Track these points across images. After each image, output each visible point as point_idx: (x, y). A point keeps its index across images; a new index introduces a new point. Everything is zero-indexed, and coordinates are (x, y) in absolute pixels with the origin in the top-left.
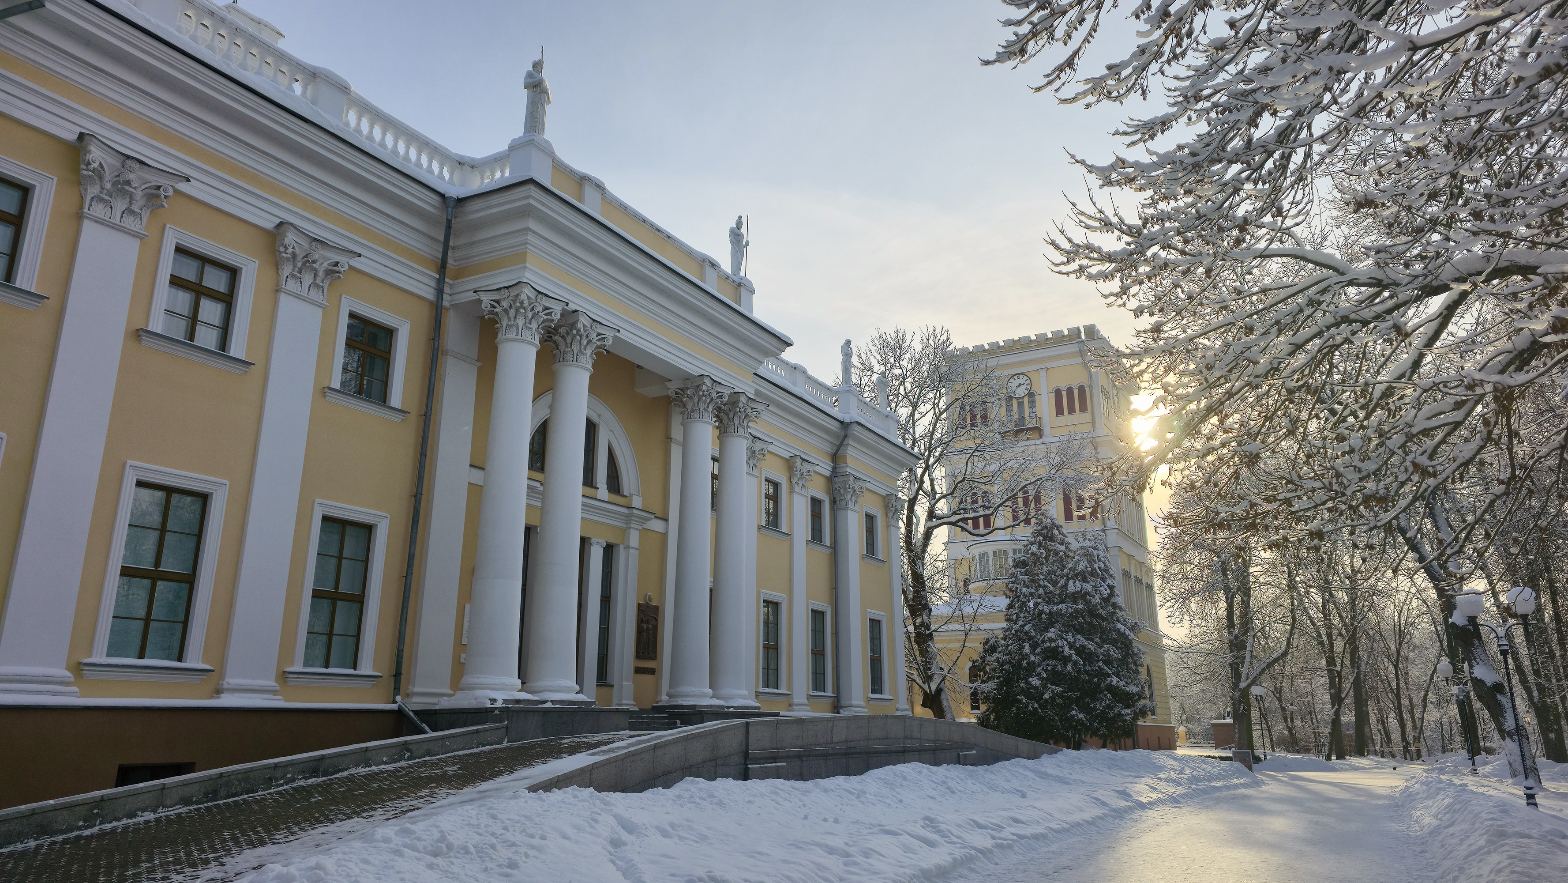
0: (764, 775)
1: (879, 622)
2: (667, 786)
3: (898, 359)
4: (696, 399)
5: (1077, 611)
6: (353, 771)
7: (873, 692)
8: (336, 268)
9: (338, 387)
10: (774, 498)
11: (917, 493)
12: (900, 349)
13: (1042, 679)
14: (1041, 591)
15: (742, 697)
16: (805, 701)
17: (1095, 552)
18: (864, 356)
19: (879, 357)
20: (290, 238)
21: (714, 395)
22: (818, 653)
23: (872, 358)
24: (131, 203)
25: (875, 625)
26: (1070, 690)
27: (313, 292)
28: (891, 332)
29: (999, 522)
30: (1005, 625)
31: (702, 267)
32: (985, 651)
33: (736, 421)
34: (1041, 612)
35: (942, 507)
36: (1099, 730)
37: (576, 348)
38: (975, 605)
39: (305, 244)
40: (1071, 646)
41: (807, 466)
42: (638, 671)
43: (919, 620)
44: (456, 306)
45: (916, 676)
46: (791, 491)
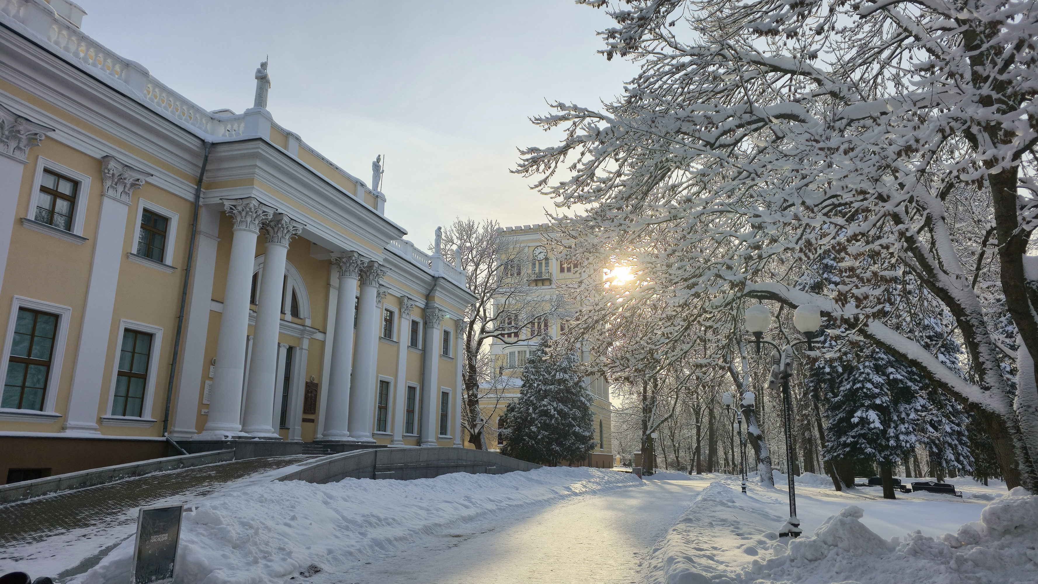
0: (384, 477)
1: (448, 393)
2: (337, 481)
3: (469, 236)
4: (348, 265)
5: (560, 389)
6: (154, 474)
7: (441, 434)
8: (137, 183)
9: (135, 253)
10: (389, 322)
11: (475, 318)
12: (471, 231)
13: (538, 428)
14: (541, 378)
15: (366, 436)
16: (401, 439)
17: (572, 357)
18: (448, 233)
19: (457, 235)
20: (112, 164)
21: (359, 262)
22: (410, 411)
23: (453, 235)
24: (19, 143)
25: (445, 395)
26: (553, 433)
27: (124, 196)
28: (465, 221)
29: (522, 337)
30: (519, 395)
31: (355, 186)
32: (508, 411)
33: (371, 277)
34: (541, 389)
35: (490, 326)
36: (566, 456)
37: (280, 235)
38: (504, 385)
39: (120, 168)
40: (555, 409)
41: (411, 302)
42: (304, 420)
43: (471, 392)
44: (207, 206)
45: (467, 425)
46: (400, 316)
